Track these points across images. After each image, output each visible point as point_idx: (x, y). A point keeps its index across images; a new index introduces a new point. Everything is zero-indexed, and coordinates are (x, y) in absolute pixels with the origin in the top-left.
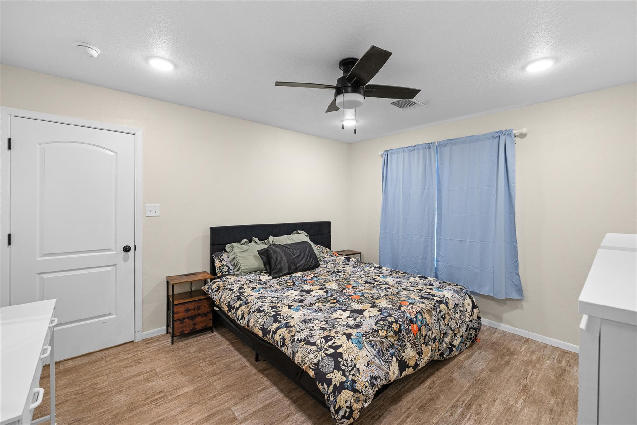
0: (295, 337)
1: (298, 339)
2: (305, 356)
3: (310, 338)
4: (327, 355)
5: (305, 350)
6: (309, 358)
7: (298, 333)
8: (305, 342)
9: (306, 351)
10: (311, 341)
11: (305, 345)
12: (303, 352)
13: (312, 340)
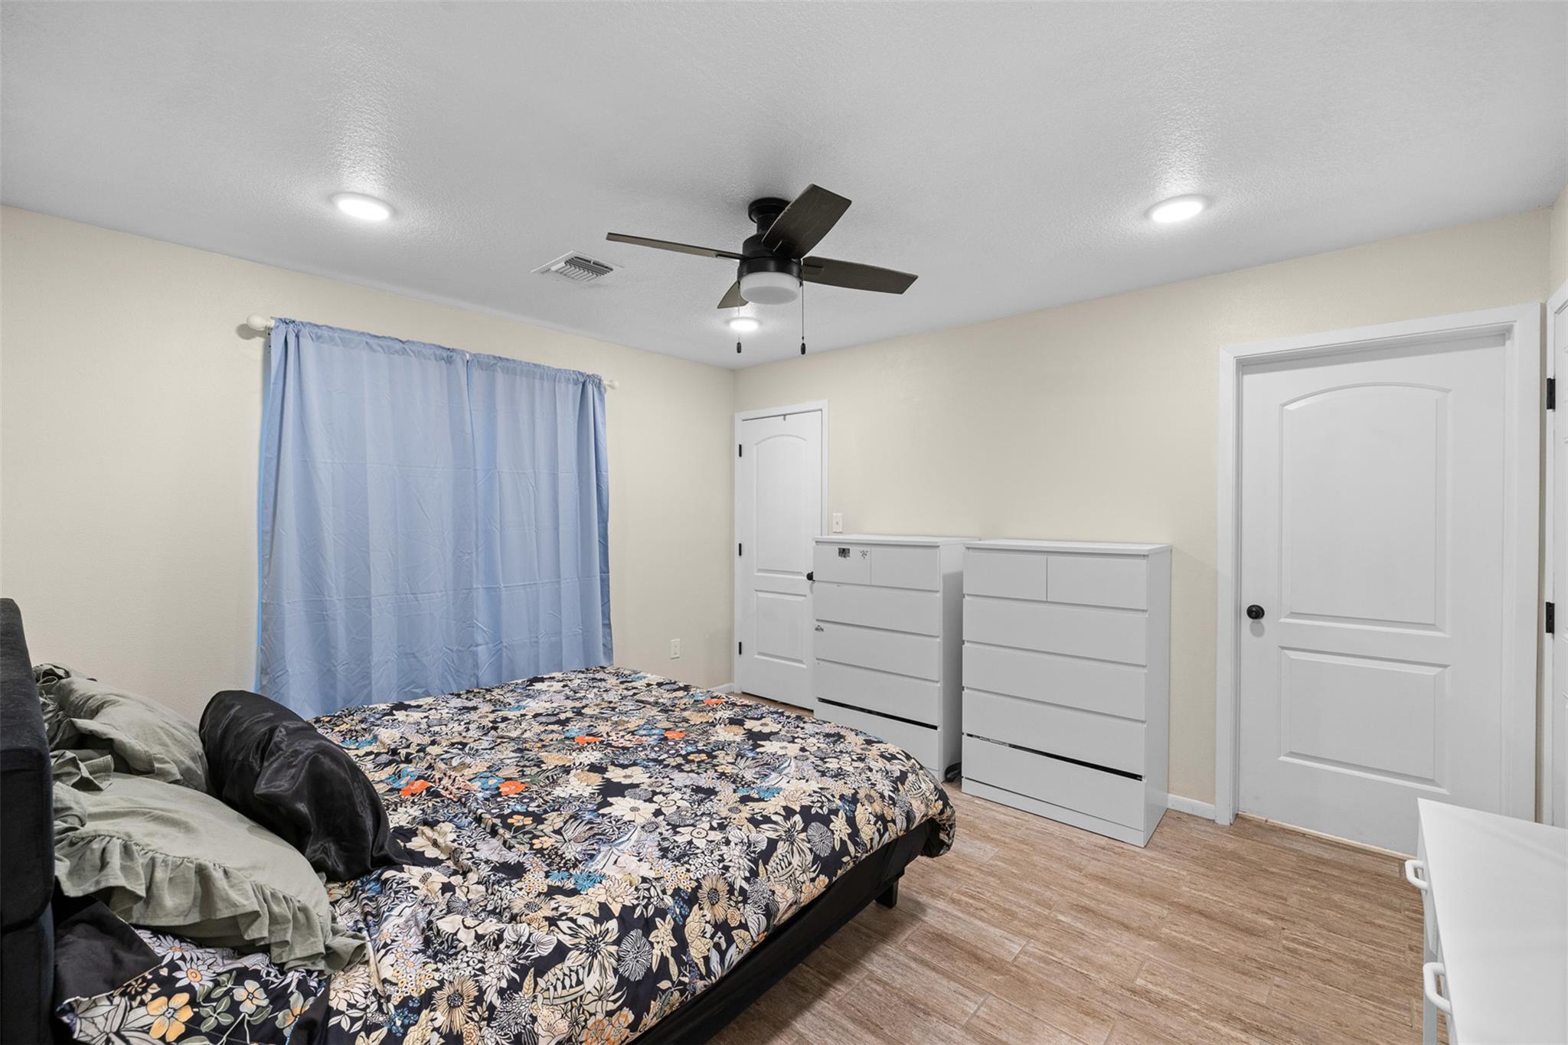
0: (737, 887)
1: (747, 879)
2: (791, 876)
3: (756, 847)
4: (804, 830)
5: (778, 871)
6: (798, 867)
7: (728, 875)
8: (760, 861)
9: (782, 869)
10: (764, 848)
11: (767, 864)
12: (782, 879)
13: (763, 846)
